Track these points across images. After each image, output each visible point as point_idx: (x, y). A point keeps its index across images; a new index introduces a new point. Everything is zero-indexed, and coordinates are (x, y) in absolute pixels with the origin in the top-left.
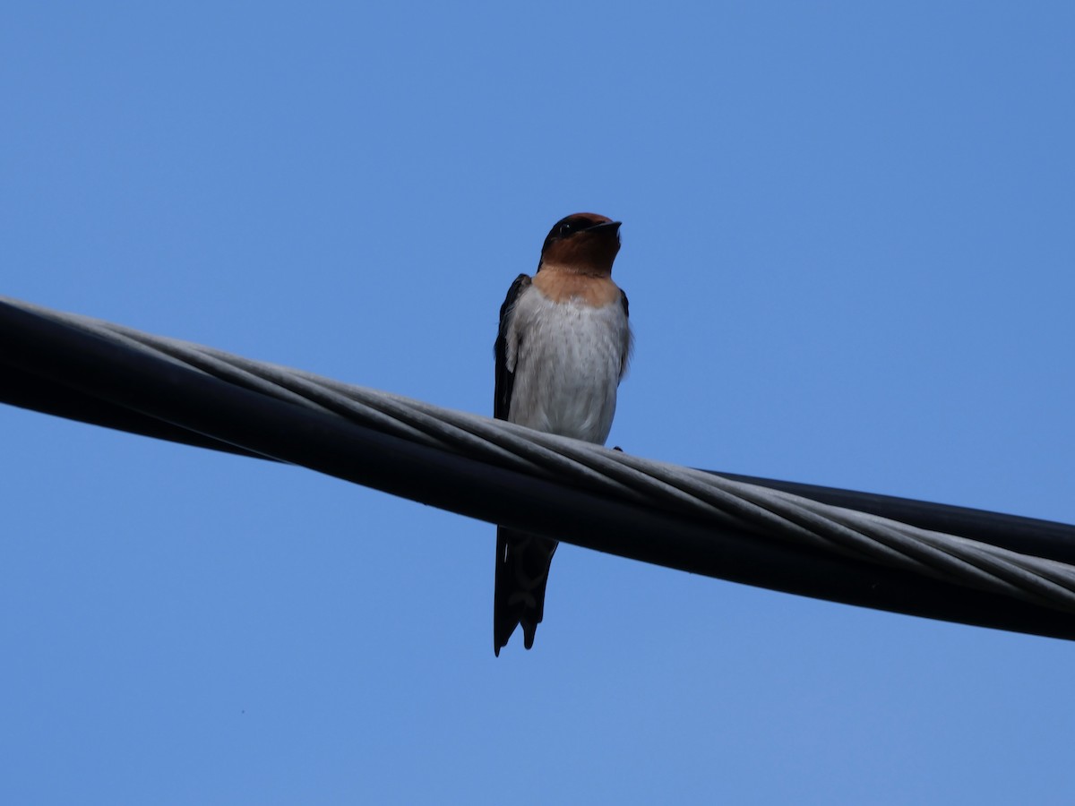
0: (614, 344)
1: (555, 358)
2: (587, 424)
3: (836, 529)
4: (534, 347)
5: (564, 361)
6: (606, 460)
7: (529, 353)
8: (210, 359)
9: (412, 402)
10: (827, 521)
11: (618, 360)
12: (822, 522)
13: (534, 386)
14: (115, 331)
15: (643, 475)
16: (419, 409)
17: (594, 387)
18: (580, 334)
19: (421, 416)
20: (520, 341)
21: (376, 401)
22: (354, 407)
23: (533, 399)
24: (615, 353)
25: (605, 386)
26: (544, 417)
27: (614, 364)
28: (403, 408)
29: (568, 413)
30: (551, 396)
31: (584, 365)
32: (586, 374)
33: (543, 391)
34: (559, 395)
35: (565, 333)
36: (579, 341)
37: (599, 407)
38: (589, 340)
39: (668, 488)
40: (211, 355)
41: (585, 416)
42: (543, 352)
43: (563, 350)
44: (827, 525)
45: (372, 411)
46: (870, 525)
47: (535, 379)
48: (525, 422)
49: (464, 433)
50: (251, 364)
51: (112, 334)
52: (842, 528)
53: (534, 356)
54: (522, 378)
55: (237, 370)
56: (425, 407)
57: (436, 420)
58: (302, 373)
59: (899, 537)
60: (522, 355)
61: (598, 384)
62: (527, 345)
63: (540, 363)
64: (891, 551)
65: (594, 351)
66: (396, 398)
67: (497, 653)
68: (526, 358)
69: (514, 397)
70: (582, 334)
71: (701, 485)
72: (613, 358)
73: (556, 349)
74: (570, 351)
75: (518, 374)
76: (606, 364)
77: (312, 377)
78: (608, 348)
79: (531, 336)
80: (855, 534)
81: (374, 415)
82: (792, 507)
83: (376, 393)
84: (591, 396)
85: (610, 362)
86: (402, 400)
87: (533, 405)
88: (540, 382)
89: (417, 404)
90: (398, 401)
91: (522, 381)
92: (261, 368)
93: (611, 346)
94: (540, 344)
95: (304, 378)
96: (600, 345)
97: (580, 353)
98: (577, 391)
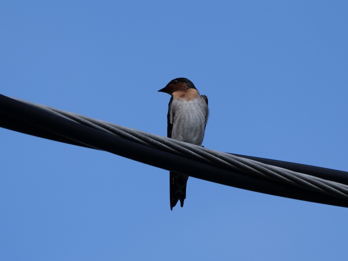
0: (203, 112)
1: (184, 119)
2: (195, 139)
3: (269, 172)
4: (178, 116)
5: (187, 120)
6: (199, 150)
7: (176, 118)
8: (79, 118)
9: (140, 132)
10: (266, 169)
11: (204, 118)
12: (265, 169)
13: (178, 128)
14: (50, 109)
15: (210, 154)
16: (143, 134)
17: (197, 127)
18: (192, 110)
19: (143, 136)
20: (174, 114)
21: (129, 131)
22: (123, 133)
23: (178, 132)
24: (203, 115)
25: (201, 126)
26: (181, 137)
27: (203, 119)
28: (137, 133)
29: (189, 135)
30: (183, 130)
31: (193, 120)
32: (194, 123)
33: (181, 129)
34: (186, 130)
35: (187, 111)
36: (192, 113)
37: (199, 133)
38: (195, 112)
39: (218, 158)
40: (79, 117)
41: (195, 136)
42: (181, 117)
43: (187, 116)
44: (266, 170)
45: (128, 134)
46: (279, 170)
47: (178, 125)
48: (176, 138)
49: (156, 141)
50: (91, 120)
51: (49, 110)
52: (270, 171)
53: (178, 118)
54: (174, 125)
55: (87, 122)
56: (144, 133)
57: (148, 137)
58: (107, 122)
59: (288, 174)
60: (175, 118)
61: (198, 126)
62: (176, 115)
63: (180, 120)
64: (285, 178)
65: (196, 115)
66: (136, 130)
67: (172, 209)
68: (175, 119)
69: (173, 131)
70: (193, 110)
71: (228, 158)
72: (202, 117)
73: (185, 116)
74: (189, 116)
75: (173, 124)
76: (200, 119)
77: (110, 124)
78: (201, 114)
79: (177, 113)
80: (275, 173)
81: (129, 136)
82: (255, 165)
83: (130, 129)
84: (196, 130)
85: (202, 118)
86: (137, 131)
87: (178, 133)
88: (180, 126)
89: (142, 132)
90: (136, 131)
91: (175, 126)
92: (95, 121)
93: (202, 113)
94: (180, 115)
95: (107, 124)
96: (198, 113)
97: (192, 116)
98: (192, 128)
